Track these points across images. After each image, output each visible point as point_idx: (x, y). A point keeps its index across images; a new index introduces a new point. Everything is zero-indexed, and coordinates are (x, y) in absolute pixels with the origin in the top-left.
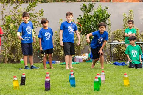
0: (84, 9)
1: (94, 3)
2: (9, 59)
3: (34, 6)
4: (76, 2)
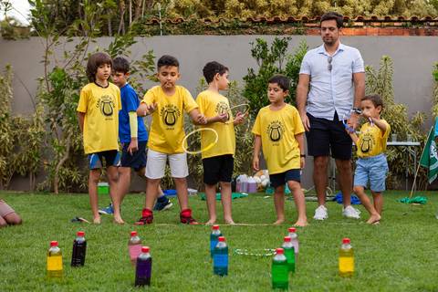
0: (260, 53)
1: (286, 36)
2: (68, 181)
3: (130, 44)
4: (242, 33)
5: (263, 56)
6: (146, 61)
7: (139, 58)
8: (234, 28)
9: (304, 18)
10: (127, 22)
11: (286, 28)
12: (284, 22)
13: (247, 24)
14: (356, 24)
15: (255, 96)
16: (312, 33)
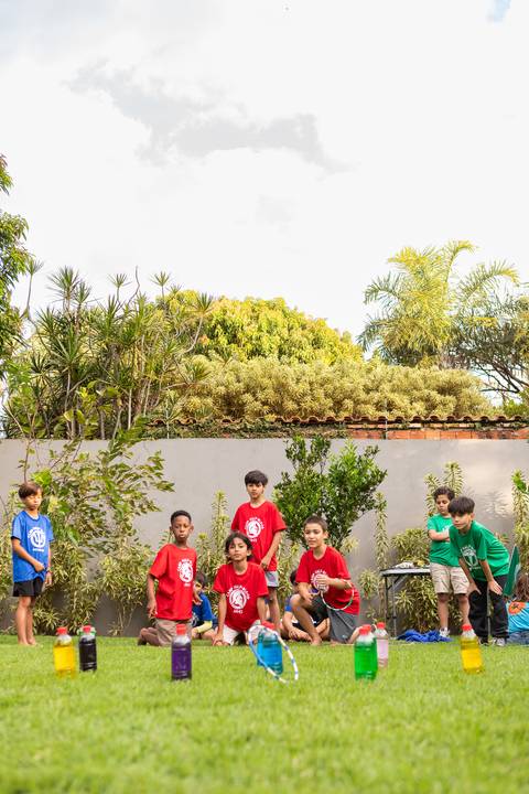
0: (297, 454)
4: (270, 437)
5: (300, 457)
6: (153, 465)
7: (143, 461)
8: (259, 430)
9: (346, 418)
10: (125, 424)
11: (324, 431)
12: (322, 424)
13: (276, 425)
14: (412, 425)
15: (291, 508)
16: (358, 436)
